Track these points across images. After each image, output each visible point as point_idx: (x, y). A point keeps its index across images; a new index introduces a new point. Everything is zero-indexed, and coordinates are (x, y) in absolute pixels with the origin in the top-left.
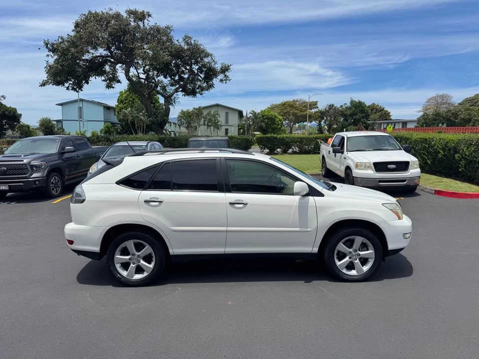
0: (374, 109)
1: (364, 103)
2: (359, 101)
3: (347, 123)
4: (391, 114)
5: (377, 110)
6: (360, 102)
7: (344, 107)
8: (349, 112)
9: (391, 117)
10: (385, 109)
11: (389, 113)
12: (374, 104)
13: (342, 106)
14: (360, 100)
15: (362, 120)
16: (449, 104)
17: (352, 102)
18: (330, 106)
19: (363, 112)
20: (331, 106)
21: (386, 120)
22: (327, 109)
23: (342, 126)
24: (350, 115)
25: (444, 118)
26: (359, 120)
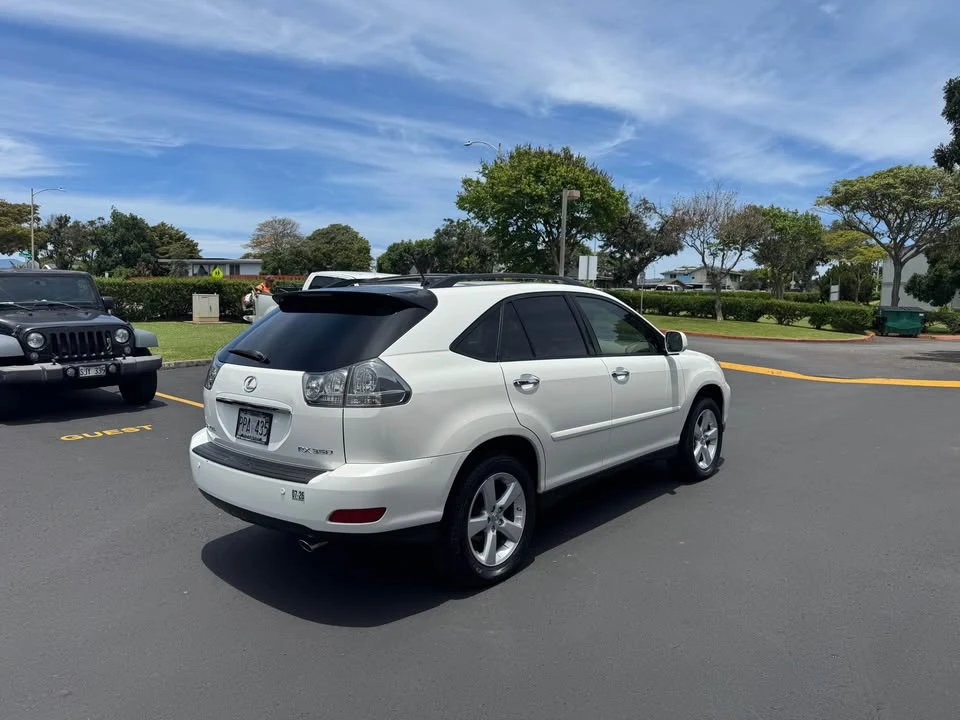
0: (165, 234)
1: (142, 221)
2: (131, 214)
3: (109, 261)
4: (199, 248)
5: (171, 238)
6: (133, 218)
7: (98, 224)
8: (110, 238)
9: (200, 254)
10: (187, 237)
11: (196, 245)
12: (163, 224)
13: (92, 223)
14: (135, 214)
15: (143, 255)
16: (295, 236)
17: (116, 215)
18: (60, 219)
19: (144, 240)
20: (63, 221)
21: (191, 258)
22: (54, 226)
23: (99, 266)
24: (115, 243)
25: (310, 260)
26: (136, 255)
